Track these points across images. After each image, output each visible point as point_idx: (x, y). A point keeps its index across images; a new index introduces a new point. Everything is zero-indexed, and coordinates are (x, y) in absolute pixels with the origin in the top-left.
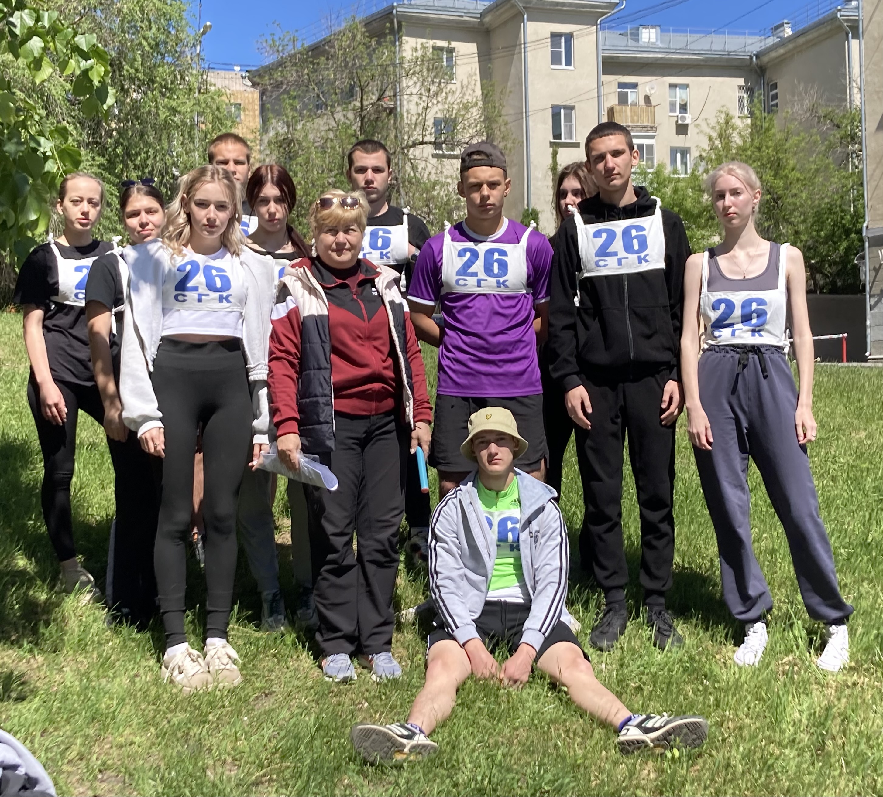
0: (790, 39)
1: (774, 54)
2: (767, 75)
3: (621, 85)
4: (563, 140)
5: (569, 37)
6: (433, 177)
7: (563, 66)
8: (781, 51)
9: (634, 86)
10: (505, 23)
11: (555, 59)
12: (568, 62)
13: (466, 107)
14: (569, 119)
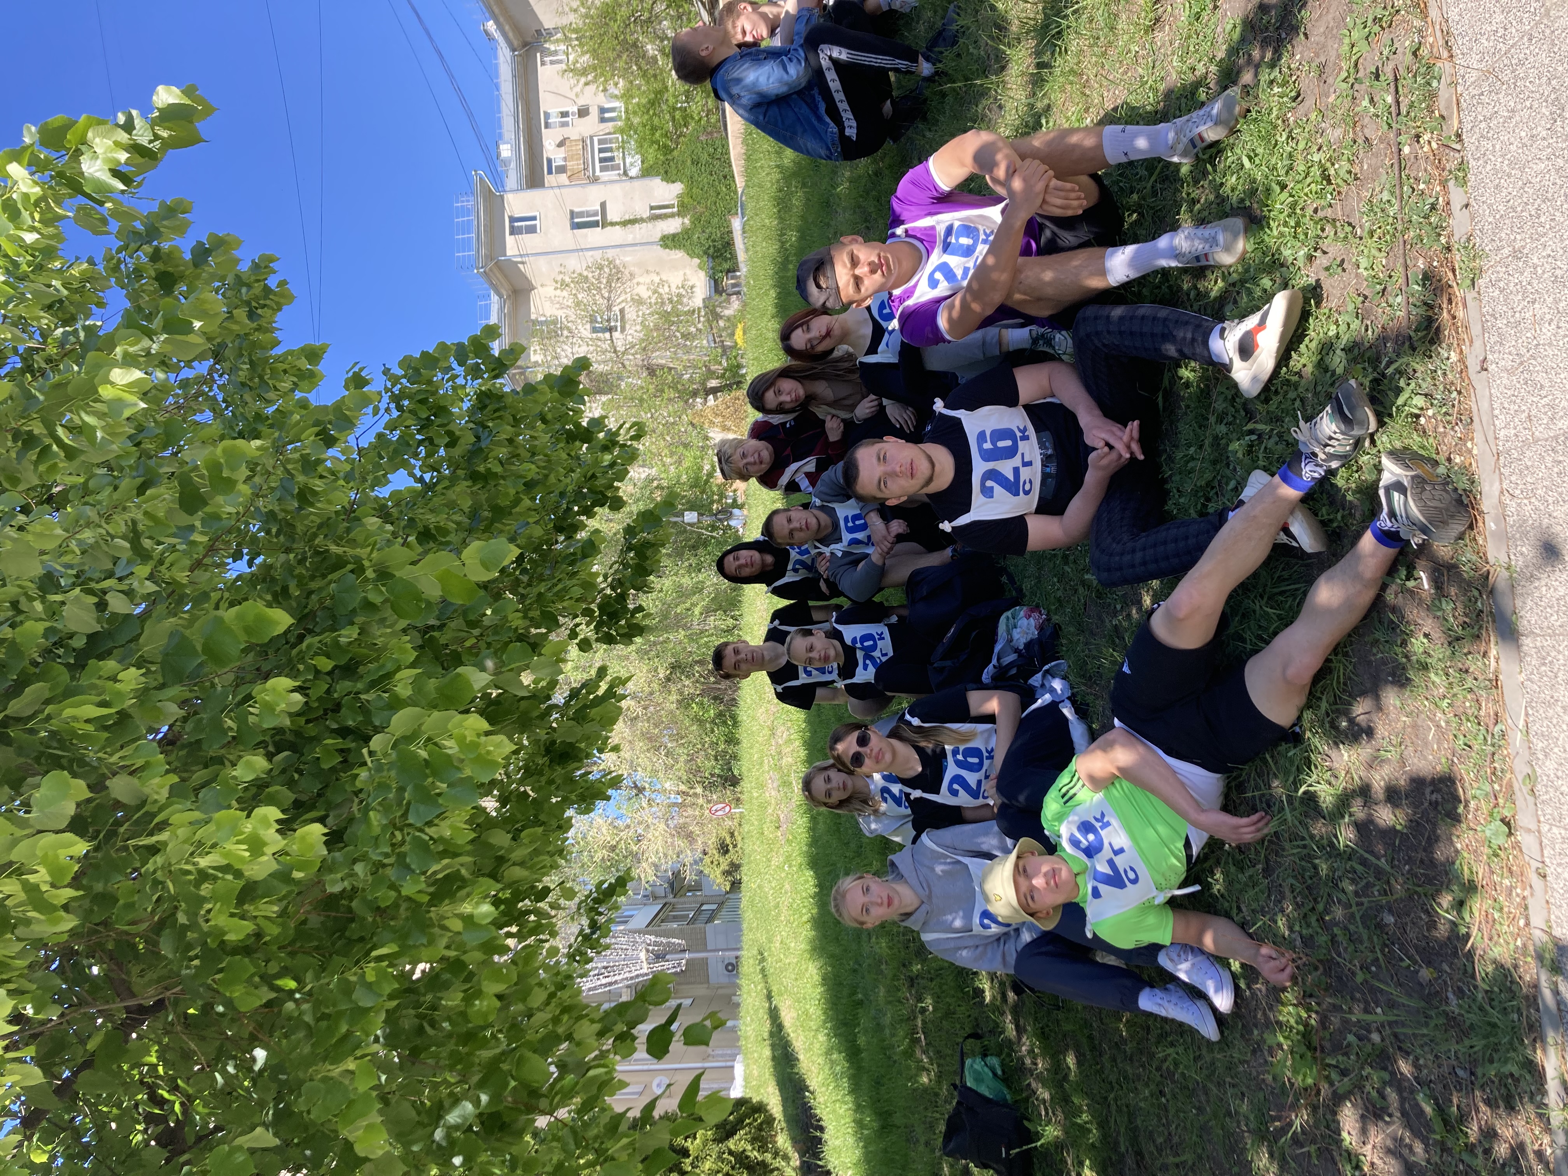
0: (497, 22)
1: (511, 35)
2: (529, 39)
3: (550, 172)
4: (599, 218)
5: (513, 220)
6: (639, 328)
7: (537, 222)
8: (507, 28)
9: (549, 161)
10: (506, 276)
11: (532, 230)
12: (534, 218)
13: (578, 304)
14: (581, 214)
